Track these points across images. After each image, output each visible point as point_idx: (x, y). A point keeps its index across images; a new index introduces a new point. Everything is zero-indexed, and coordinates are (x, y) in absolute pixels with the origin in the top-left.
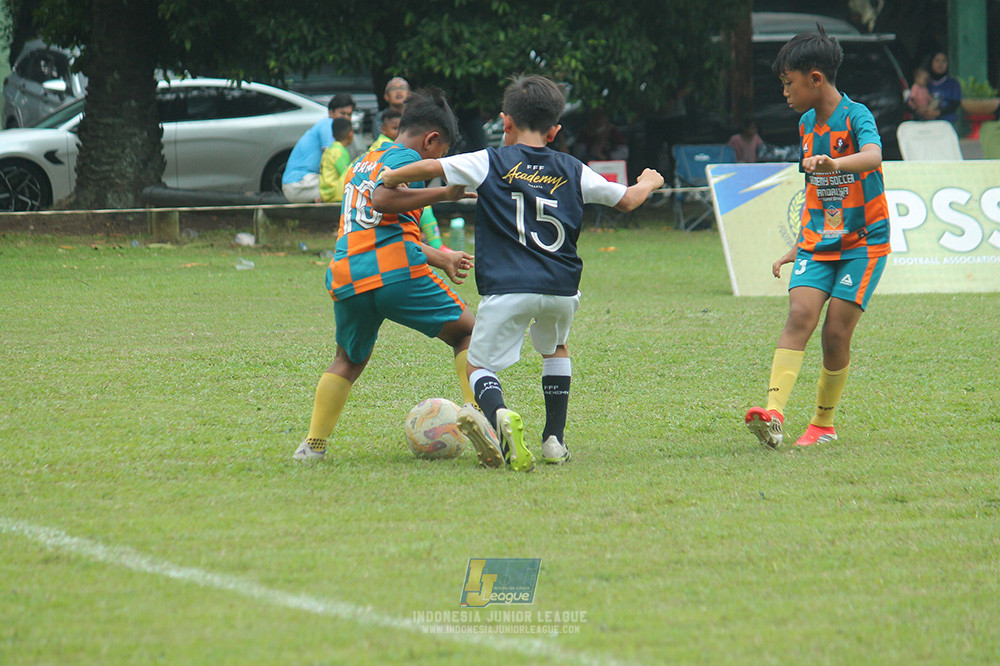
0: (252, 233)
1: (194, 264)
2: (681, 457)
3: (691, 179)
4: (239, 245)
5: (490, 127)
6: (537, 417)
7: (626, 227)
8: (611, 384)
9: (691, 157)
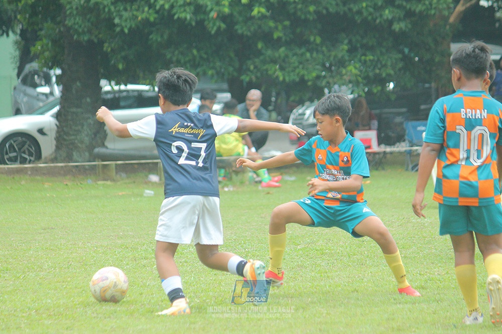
0: (158, 174)
1: (123, 193)
2: (406, 303)
3: (415, 141)
4: (150, 182)
5: (297, 111)
6: (322, 280)
7: (377, 169)
8: (366, 261)
9: (415, 128)
